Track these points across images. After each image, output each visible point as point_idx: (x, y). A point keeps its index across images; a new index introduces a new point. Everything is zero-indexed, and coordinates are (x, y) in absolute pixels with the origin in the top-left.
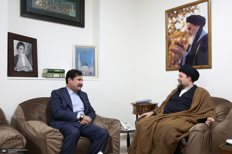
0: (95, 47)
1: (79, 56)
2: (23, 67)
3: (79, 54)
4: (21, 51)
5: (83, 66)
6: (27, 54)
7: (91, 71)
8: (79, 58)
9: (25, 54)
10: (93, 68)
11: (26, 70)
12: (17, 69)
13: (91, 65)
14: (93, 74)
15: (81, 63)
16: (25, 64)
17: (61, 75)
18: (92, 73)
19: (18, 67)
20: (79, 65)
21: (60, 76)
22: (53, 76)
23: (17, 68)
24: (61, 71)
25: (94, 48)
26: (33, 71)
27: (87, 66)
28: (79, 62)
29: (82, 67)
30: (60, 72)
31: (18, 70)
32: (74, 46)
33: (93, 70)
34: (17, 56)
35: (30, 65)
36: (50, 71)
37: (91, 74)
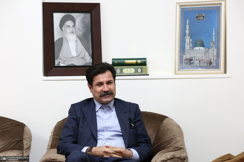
0: (221, 4)
1: (188, 27)
2: (73, 57)
3: (188, 21)
4: (69, 30)
5: (196, 48)
6: (81, 33)
7: (210, 58)
8: (187, 32)
9: (76, 35)
10: (215, 51)
11: (79, 63)
12: (59, 63)
13: (212, 44)
14: (215, 65)
15: (192, 42)
16: (77, 52)
17: (139, 70)
18: (212, 61)
19: (62, 58)
20: (186, 45)
21: (136, 71)
22: (121, 72)
23: (60, 61)
24: (139, 61)
25: (220, 7)
26: (93, 63)
27: (203, 46)
28: (188, 40)
29: (192, 50)
30: (137, 64)
31: (61, 65)
32: (178, 7)
33: (215, 54)
34: (61, 40)
35: (87, 54)
36: (116, 62)
37: (211, 63)
